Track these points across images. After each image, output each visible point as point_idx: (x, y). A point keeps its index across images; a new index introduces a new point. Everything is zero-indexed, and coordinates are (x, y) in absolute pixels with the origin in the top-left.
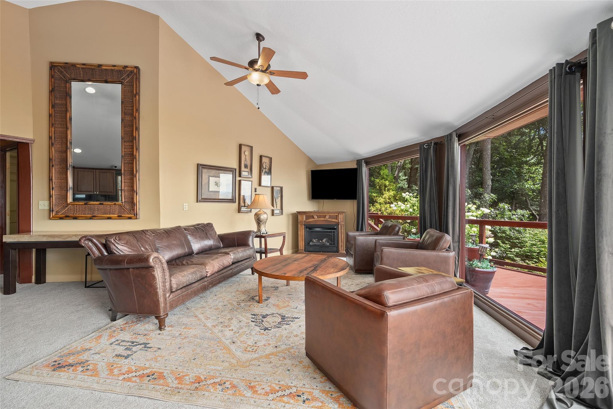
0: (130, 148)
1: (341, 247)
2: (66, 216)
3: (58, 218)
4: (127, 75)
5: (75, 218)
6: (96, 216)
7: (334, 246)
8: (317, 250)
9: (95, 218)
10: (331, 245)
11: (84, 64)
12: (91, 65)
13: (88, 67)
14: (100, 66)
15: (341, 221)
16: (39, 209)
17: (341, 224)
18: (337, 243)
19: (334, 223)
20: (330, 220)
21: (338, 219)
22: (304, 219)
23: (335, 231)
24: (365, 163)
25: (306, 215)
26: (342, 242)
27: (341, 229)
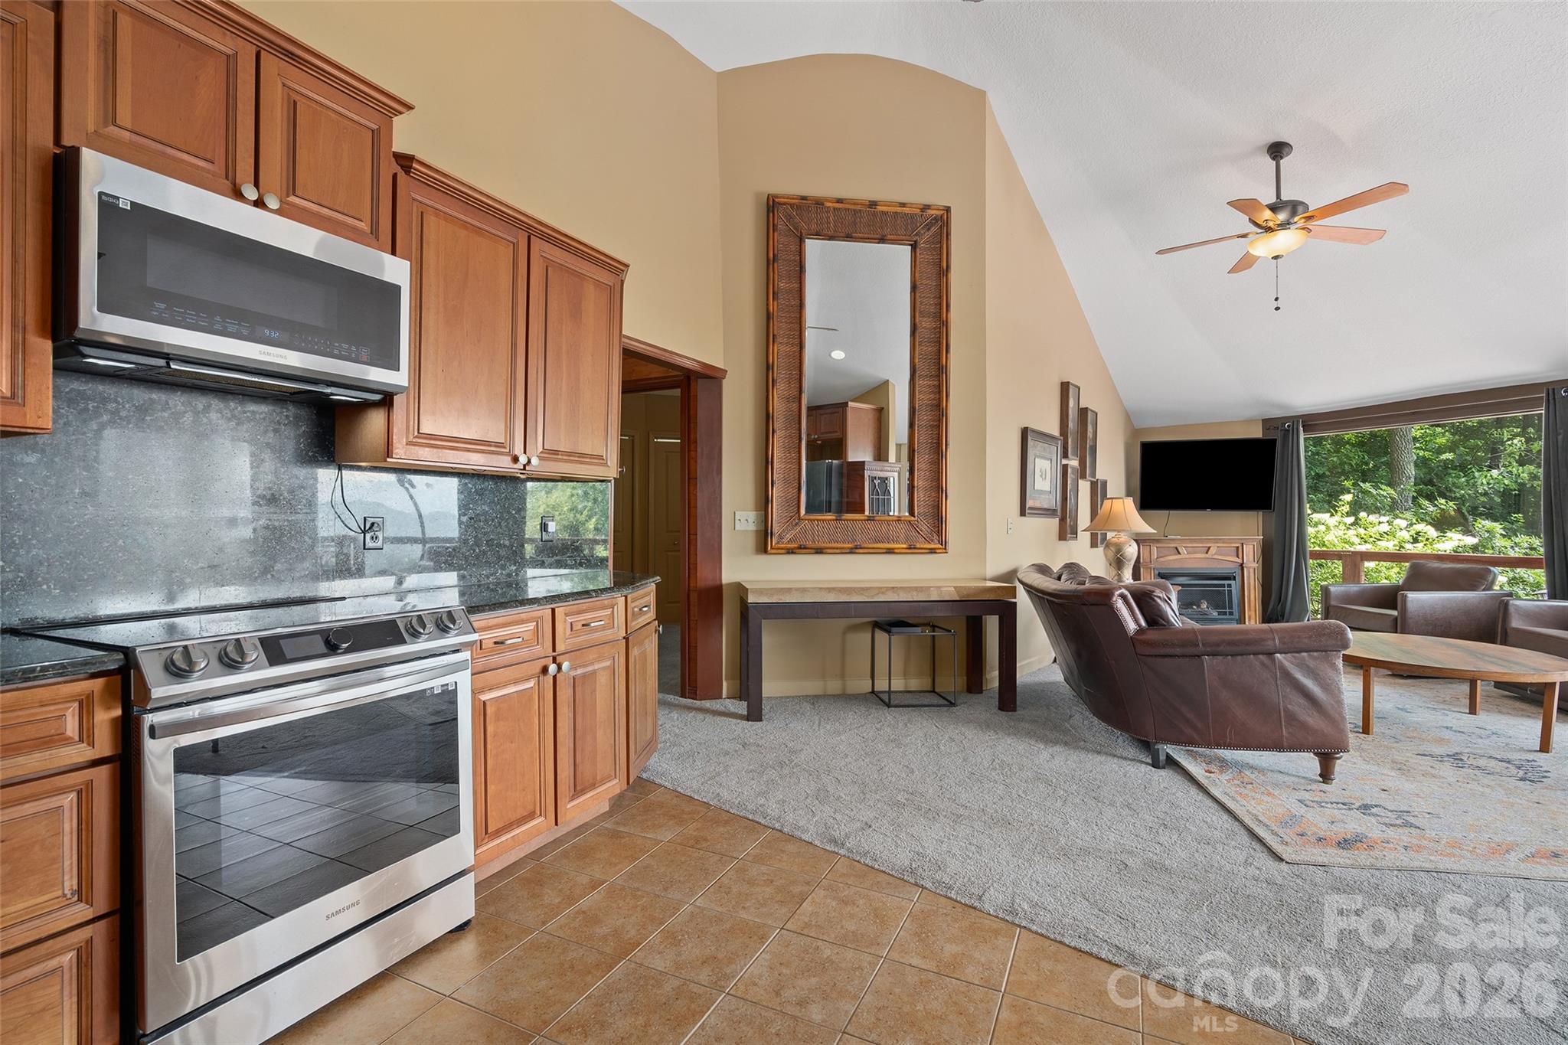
0: (933, 392)
1: (1250, 619)
2: (800, 548)
3: (783, 551)
4: (927, 225)
5: (819, 551)
6: (863, 546)
9: (861, 551)
10: (1223, 617)
11: (840, 201)
12: (855, 204)
13: (847, 206)
14: (873, 204)
15: (1248, 561)
16: (736, 529)
17: (1248, 568)
18: (1240, 613)
19: (1231, 565)
20: (1220, 557)
21: (1240, 556)
22: (1154, 554)
23: (1232, 582)
24: (1303, 426)
25: (1158, 545)
26: (1253, 608)
27: (1249, 578)
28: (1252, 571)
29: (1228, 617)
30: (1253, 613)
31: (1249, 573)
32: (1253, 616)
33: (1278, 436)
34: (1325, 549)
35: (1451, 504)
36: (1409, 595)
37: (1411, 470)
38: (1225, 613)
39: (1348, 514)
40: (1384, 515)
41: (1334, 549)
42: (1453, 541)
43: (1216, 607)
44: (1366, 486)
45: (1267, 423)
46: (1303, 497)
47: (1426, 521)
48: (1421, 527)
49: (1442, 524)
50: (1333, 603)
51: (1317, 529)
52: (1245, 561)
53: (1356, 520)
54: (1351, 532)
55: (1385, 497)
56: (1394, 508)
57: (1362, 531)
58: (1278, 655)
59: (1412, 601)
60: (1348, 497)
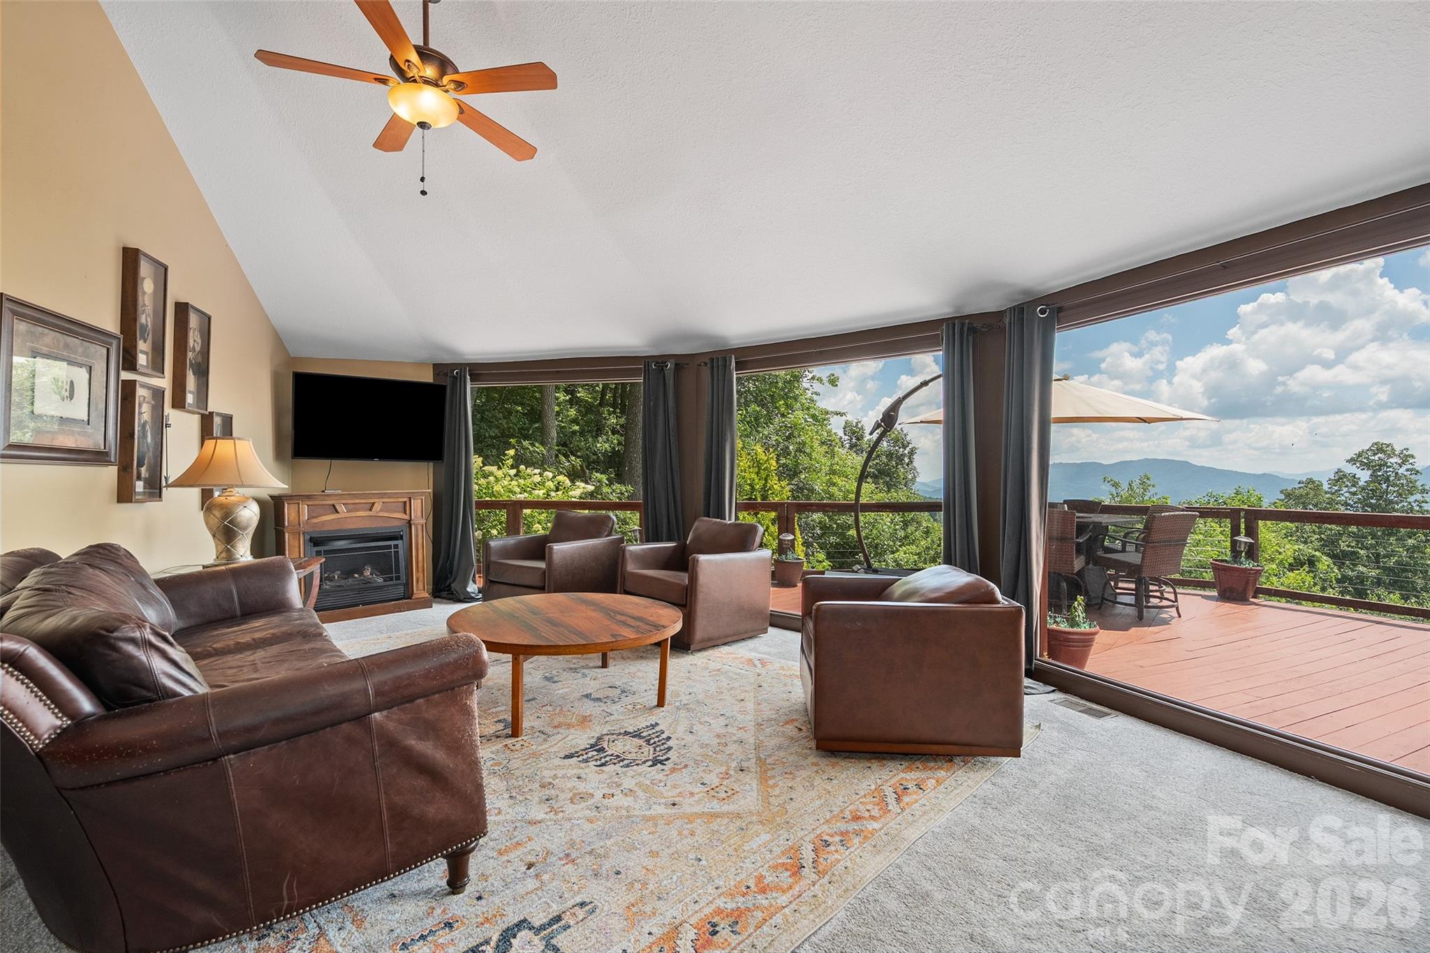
1: (417, 582)
7: (399, 582)
8: (349, 602)
10: (391, 583)
15: (416, 517)
17: (416, 525)
18: (407, 575)
19: (397, 523)
20: (386, 514)
21: (408, 512)
22: (304, 515)
23: (399, 542)
24: (470, 375)
25: (310, 503)
26: (420, 570)
27: (417, 536)
28: (420, 528)
29: (394, 582)
30: (421, 575)
31: (417, 530)
32: (421, 578)
33: (447, 382)
34: (494, 499)
35: (578, 460)
36: (555, 547)
37: (554, 434)
38: (391, 579)
39: (512, 467)
40: (538, 468)
41: (501, 499)
42: (580, 490)
43: (382, 572)
44: (526, 443)
45: (438, 368)
46: (469, 447)
47: (564, 474)
48: (561, 478)
49: (574, 476)
50: (493, 558)
51: (487, 480)
52: (413, 518)
53: (517, 472)
54: (514, 483)
55: (539, 454)
56: (542, 464)
57: (522, 481)
58: (377, 714)
59: (556, 553)
60: (512, 452)
